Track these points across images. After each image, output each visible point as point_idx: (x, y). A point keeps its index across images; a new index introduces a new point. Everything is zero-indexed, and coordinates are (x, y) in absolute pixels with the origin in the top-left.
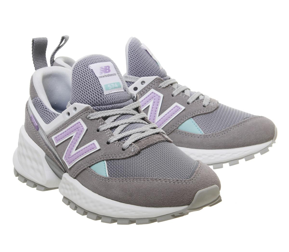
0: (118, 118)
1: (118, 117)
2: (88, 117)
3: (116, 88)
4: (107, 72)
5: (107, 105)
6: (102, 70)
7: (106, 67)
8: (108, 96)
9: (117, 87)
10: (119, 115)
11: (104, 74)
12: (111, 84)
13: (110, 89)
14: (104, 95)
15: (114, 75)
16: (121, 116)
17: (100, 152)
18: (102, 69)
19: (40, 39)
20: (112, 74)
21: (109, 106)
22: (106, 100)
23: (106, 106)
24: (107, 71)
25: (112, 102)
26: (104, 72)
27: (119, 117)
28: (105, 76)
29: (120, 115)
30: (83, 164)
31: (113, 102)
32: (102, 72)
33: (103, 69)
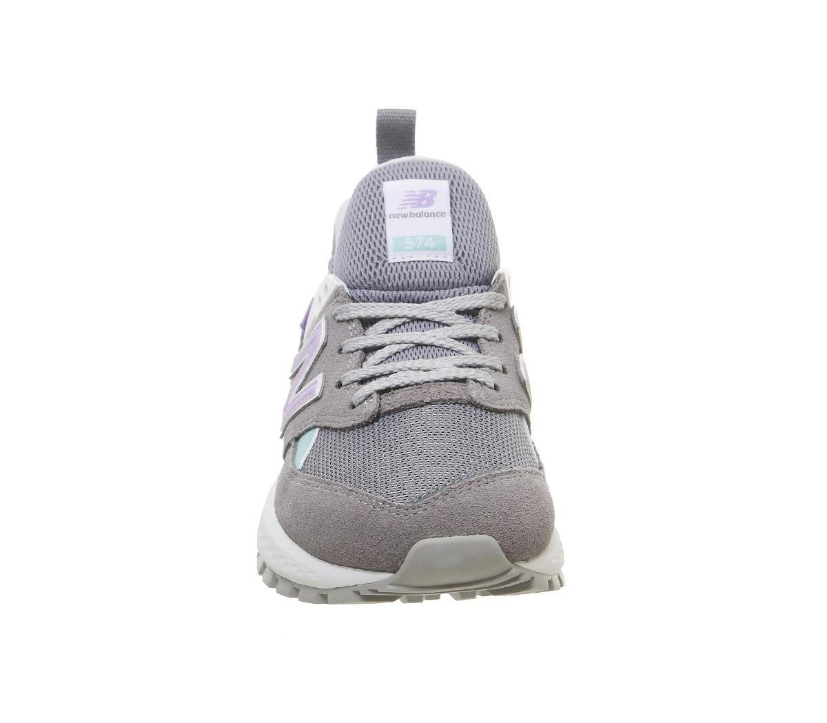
0: (400, 326)
1: (400, 323)
3: (428, 249)
4: (420, 206)
5: (388, 289)
6: (410, 198)
7: (425, 192)
8: (394, 267)
9: (432, 247)
10: (403, 320)
11: (408, 209)
12: (416, 238)
13: (409, 250)
14: (386, 265)
15: (438, 215)
16: (409, 323)
17: (317, 404)
18: (411, 195)
19: (395, 111)
20: (435, 212)
21: (390, 293)
22: (386, 277)
23: (383, 292)
24: (424, 202)
25: (400, 283)
26: (411, 204)
27: (404, 323)
28: (409, 215)
29: (408, 320)
31: (405, 284)
32: (407, 204)
33: (415, 195)
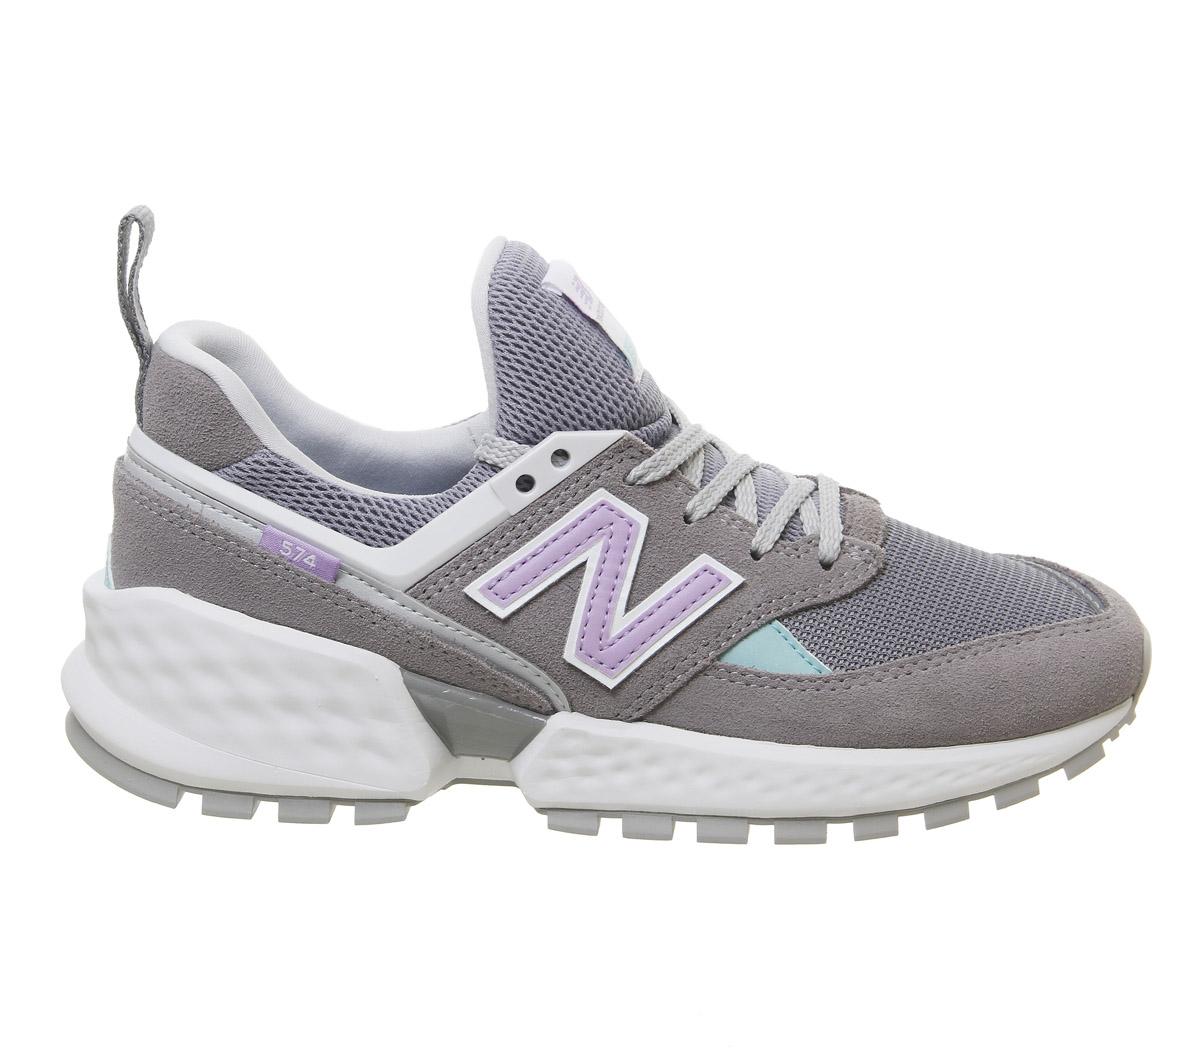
2: (631, 477)
17: (743, 596)
30: (684, 654)
